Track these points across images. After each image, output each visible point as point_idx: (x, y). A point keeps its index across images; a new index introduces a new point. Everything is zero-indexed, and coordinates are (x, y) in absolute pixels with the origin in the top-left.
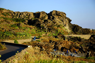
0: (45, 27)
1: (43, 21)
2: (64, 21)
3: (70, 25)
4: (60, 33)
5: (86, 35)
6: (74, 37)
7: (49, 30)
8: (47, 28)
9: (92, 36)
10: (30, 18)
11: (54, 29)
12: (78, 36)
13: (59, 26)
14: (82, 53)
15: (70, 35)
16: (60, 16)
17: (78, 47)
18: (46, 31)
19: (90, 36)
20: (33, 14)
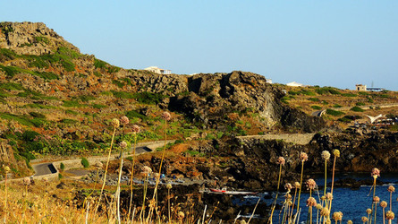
0: (202, 117)
1: (204, 100)
2: (258, 98)
7: (212, 124)
8: (207, 120)
9: (316, 137)
10: (177, 91)
12: (278, 137)
13: (244, 111)
16: (251, 84)
18: (202, 128)
19: (310, 136)
20: (186, 80)
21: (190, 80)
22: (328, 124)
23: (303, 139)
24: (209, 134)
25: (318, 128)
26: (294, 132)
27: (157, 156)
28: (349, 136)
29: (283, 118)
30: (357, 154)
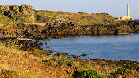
1: (14, 13)
2: (30, 12)
3: (35, 15)
8: (15, 18)
9: (47, 24)
10: (6, 10)
13: (26, 16)
15: (31, 23)
16: (28, 8)
18: (14, 21)
19: (46, 23)
20: (9, 7)
21: (10, 7)
22: (50, 20)
23: (43, 24)
24: (16, 22)
25: (47, 21)
26: (40, 22)
27: (2, 29)
28: (56, 24)
29: (37, 18)
30: (59, 29)
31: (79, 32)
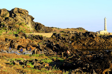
0: (6, 25)
1: (4, 19)
2: (26, 19)
3: (32, 23)
4: (21, 31)
5: (48, 33)
6: (36, 35)
7: (10, 28)
8: (8, 26)
9: (54, 34)
11: (15, 27)
12: (40, 34)
13: (21, 24)
14: (39, 51)
15: (32, 34)
16: (22, 13)
17: (35, 45)
18: (6, 29)
19: (51, 34)
22: (53, 30)
29: (36, 27)
30: (72, 41)
31: (103, 45)
